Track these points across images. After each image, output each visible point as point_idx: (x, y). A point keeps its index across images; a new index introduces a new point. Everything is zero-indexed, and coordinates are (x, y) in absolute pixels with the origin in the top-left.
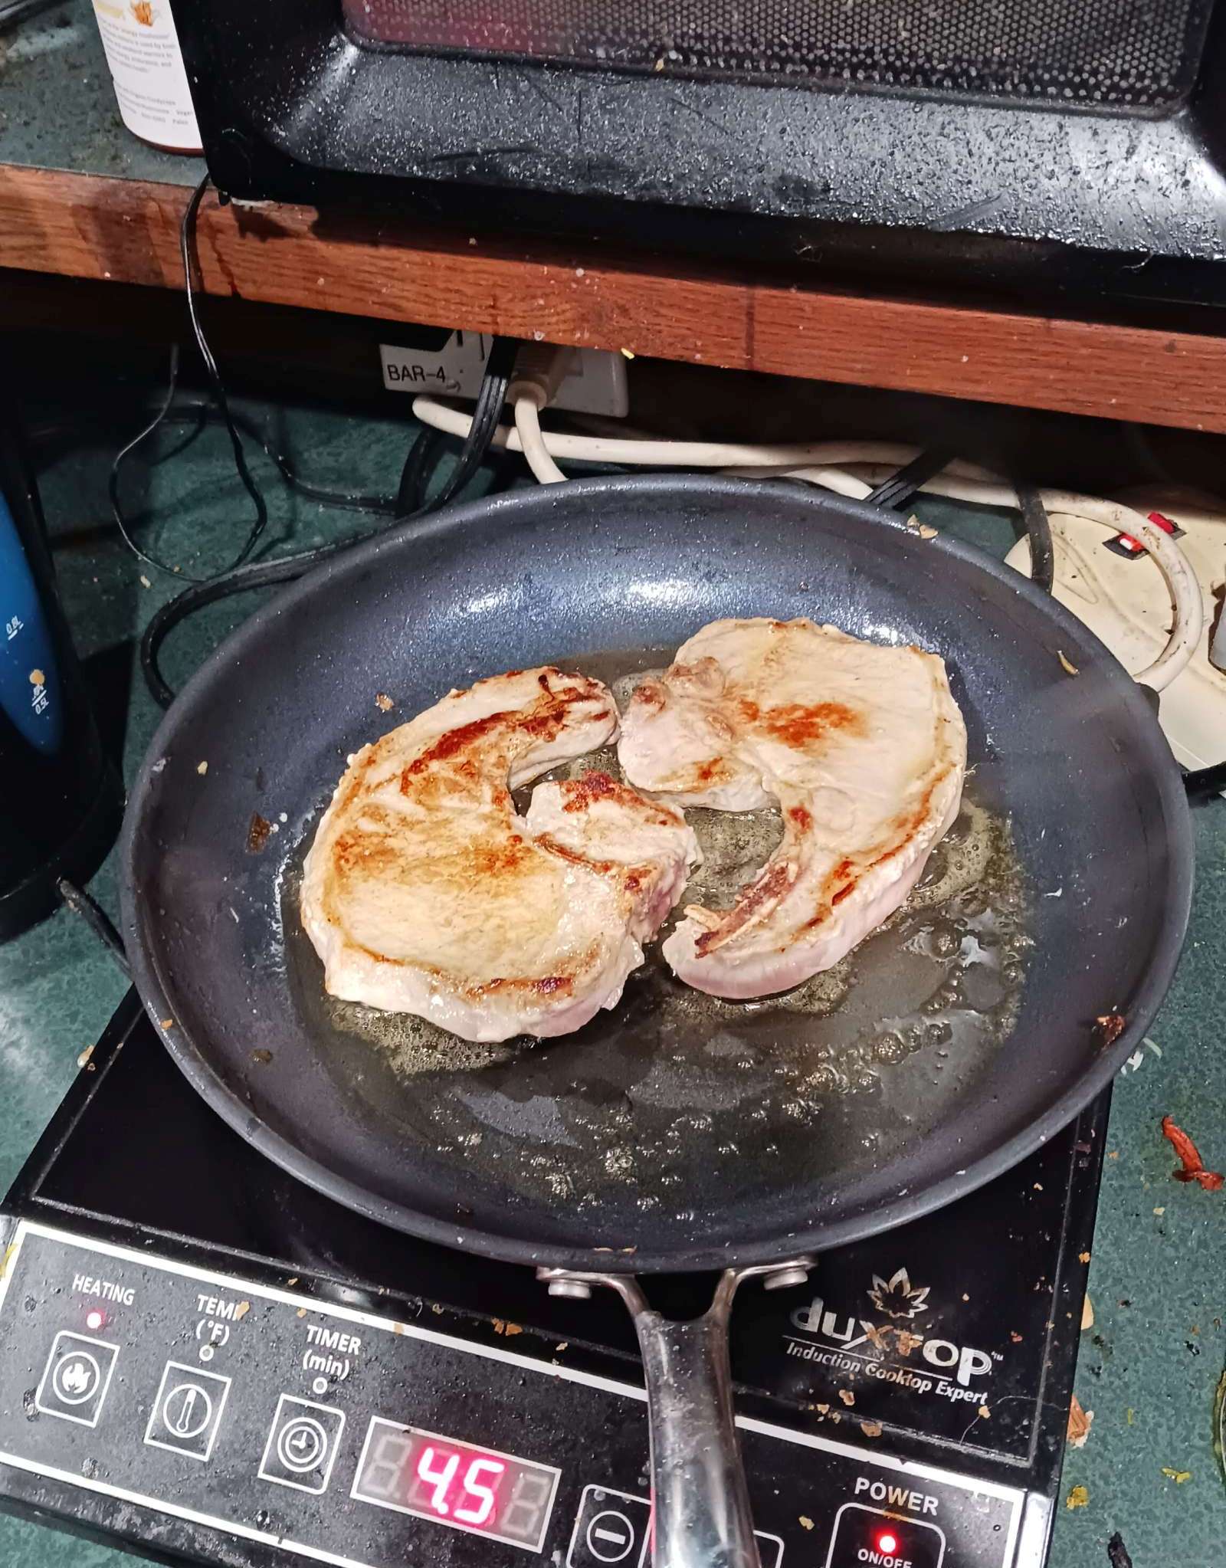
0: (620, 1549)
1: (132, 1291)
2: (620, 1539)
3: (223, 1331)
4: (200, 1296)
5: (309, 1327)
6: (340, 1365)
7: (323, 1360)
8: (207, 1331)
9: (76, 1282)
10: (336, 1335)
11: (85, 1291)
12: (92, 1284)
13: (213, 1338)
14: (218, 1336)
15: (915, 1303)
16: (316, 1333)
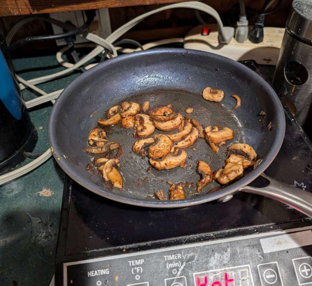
0: (274, 279)
1: (108, 269)
2: (273, 276)
3: (140, 269)
4: (129, 262)
5: (164, 256)
6: (178, 263)
7: (173, 264)
8: (135, 271)
9: (89, 274)
10: (173, 256)
11: (93, 275)
12: (94, 272)
13: (138, 272)
14: (139, 271)
15: (303, 187)
16: (167, 257)
